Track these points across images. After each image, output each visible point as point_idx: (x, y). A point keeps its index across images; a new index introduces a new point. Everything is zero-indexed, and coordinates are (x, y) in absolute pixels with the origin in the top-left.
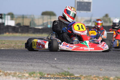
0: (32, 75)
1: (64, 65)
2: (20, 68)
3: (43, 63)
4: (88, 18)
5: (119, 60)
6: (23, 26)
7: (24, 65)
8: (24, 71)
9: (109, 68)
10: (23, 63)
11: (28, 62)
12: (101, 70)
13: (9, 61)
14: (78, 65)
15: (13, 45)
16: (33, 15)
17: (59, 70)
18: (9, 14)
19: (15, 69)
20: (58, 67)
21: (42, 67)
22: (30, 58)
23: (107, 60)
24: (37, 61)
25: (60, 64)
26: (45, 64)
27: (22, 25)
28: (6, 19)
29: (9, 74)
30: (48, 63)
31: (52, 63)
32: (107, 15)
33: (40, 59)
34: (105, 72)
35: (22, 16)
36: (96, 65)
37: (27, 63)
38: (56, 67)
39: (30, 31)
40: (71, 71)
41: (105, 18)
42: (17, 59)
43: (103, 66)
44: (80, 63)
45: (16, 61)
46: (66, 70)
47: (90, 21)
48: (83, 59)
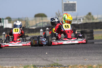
1: (54, 58)
2: (16, 63)
3: (36, 57)
5: (100, 51)
7: (20, 60)
8: (20, 65)
10: (19, 58)
11: (23, 57)
12: (85, 60)
13: (7, 58)
14: (66, 57)
16: (27, 18)
17: (49, 63)
18: (7, 18)
19: (12, 64)
20: (48, 59)
21: (35, 60)
22: (25, 54)
23: (90, 51)
24: (31, 56)
25: (51, 57)
26: (37, 58)
28: (4, 22)
30: (40, 57)
31: (44, 57)
32: (90, 14)
33: (33, 54)
34: (88, 62)
35: (18, 19)
36: (81, 56)
38: (47, 60)
40: (59, 63)
41: (88, 16)
42: (14, 55)
43: (87, 57)
44: (67, 55)
45: (13, 57)
46: (55, 62)
47: (76, 19)
48: (70, 52)
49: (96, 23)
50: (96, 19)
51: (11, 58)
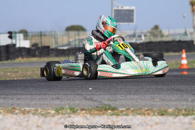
0: (60, 112)
2: (42, 103)
3: (74, 95)
4: (131, 32)
5: (178, 86)
6: (42, 47)
8: (48, 107)
9: (165, 97)
12: (154, 101)
15: (29, 73)
16: (55, 32)
17: (96, 104)
18: (21, 32)
20: (94, 99)
21: (73, 100)
23: (162, 87)
25: (98, 95)
26: (76, 96)
27: (40, 46)
28: (18, 38)
29: (28, 112)
30: (80, 95)
31: (87, 94)
32: (156, 27)
33: (69, 90)
34: (160, 103)
35: (40, 34)
36: (146, 95)
37: (52, 96)
38: (91, 99)
39: (52, 53)
40: (112, 104)
41: (154, 31)
43: (156, 95)
44: (124, 93)
45: (36, 94)
46: (106, 102)
47: (134, 36)
48: (128, 87)
49: (167, 42)
50: (167, 36)
51: (32, 95)
